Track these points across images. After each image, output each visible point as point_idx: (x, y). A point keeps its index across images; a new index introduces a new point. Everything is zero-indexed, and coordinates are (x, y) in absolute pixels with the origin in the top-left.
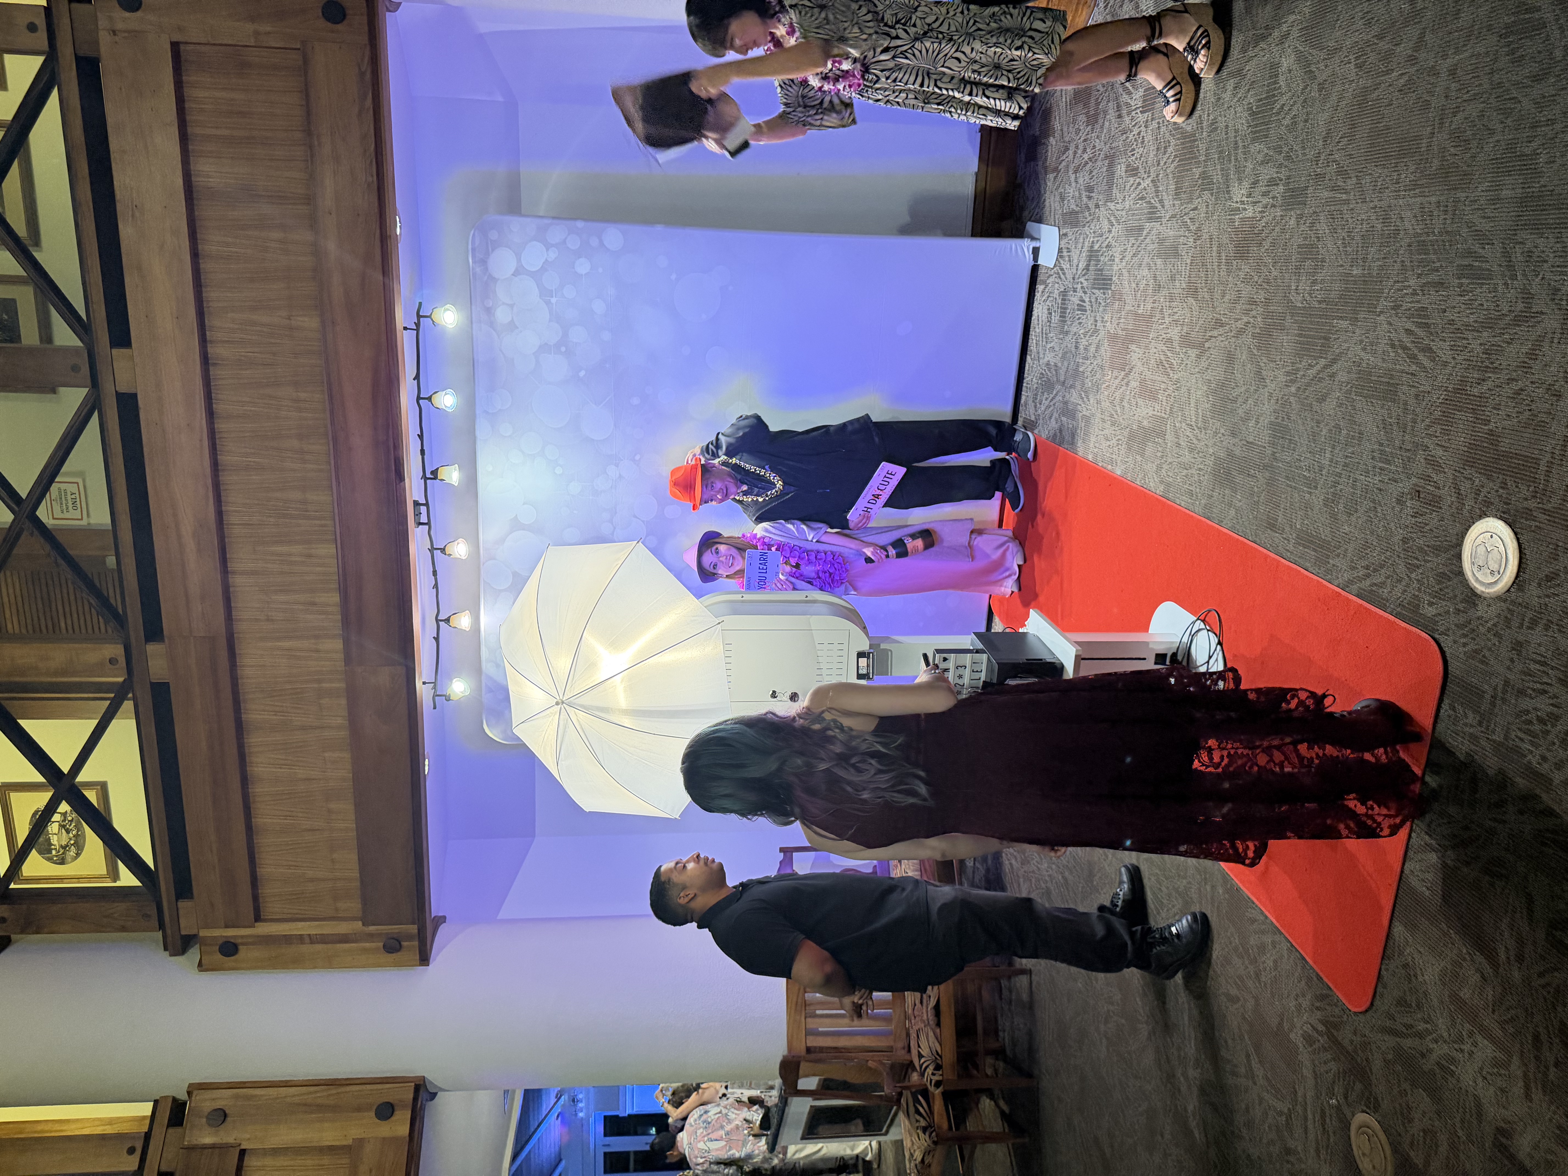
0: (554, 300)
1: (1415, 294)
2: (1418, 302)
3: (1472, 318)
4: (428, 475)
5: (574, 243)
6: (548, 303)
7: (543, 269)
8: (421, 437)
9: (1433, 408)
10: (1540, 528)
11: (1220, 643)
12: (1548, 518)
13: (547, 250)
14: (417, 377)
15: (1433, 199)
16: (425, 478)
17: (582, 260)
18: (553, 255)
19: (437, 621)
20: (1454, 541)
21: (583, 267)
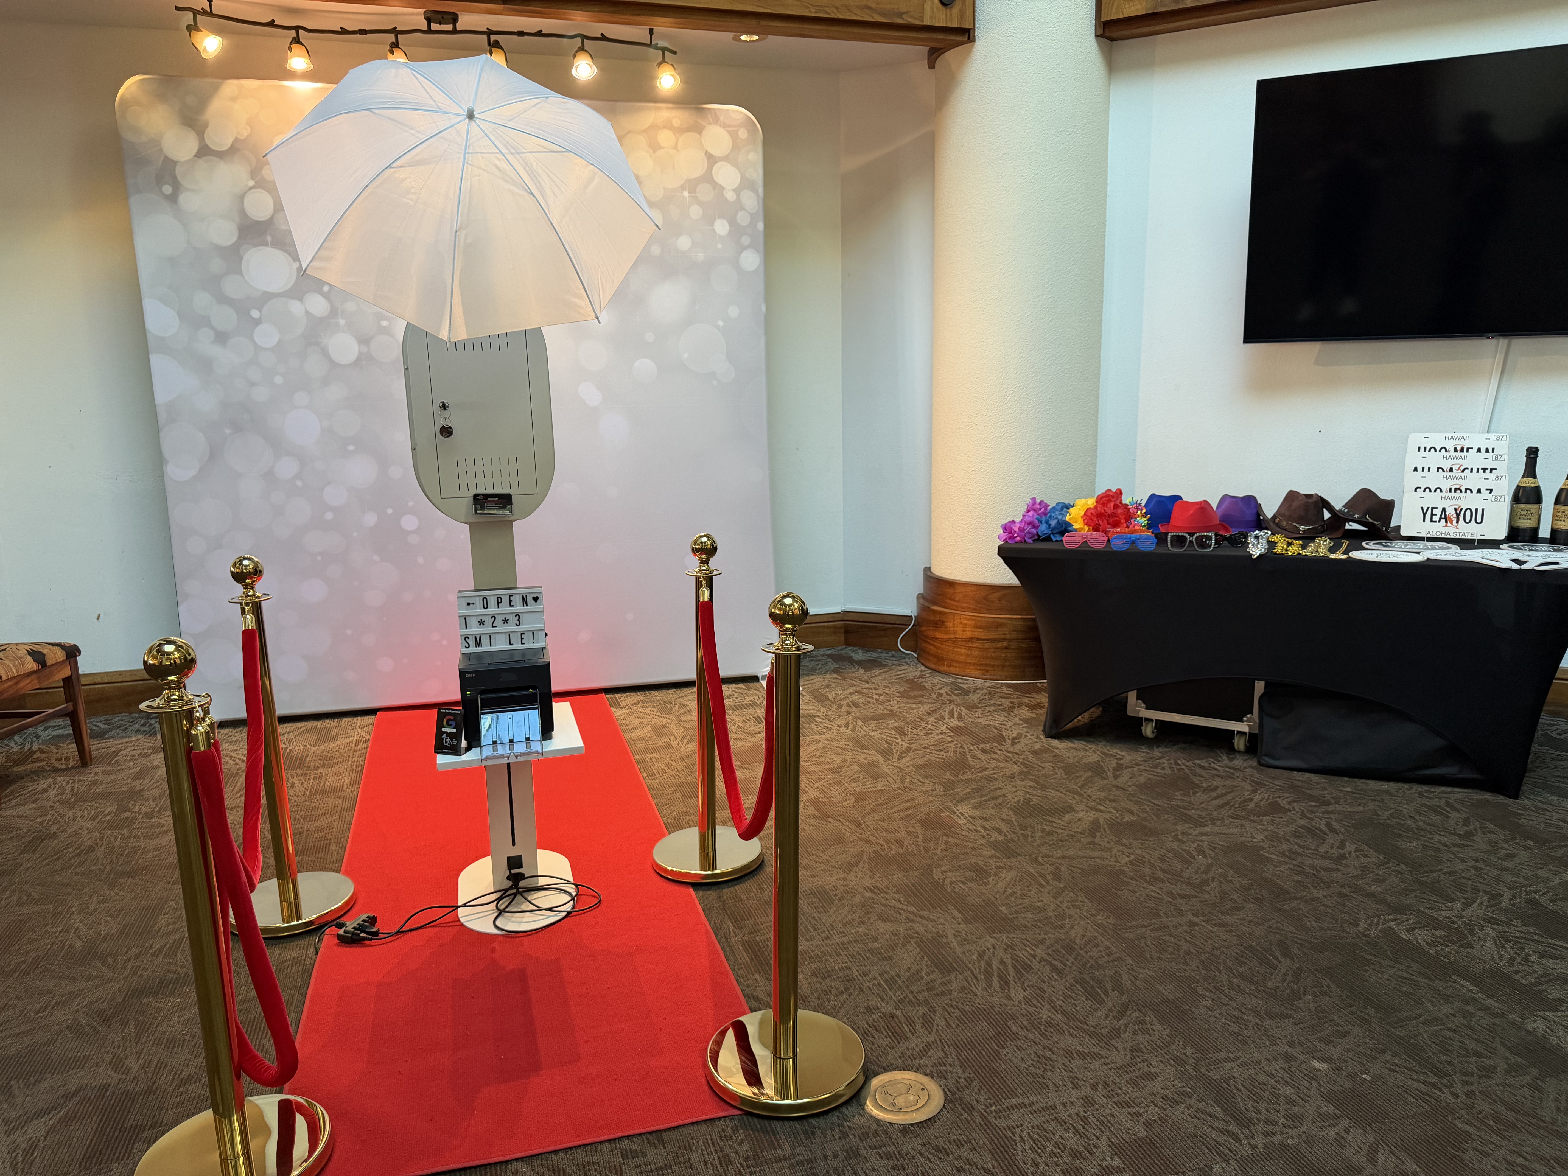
0: (686, 194)
1: (1034, 956)
2: (1031, 962)
3: (1060, 1003)
4: (493, 38)
5: (743, 219)
6: (683, 188)
7: (715, 185)
8: (539, 34)
9: (968, 1003)
10: (968, 1122)
11: (569, 913)
12: (982, 1123)
13: (734, 190)
14: (603, 38)
15: (1107, 943)
16: (489, 33)
17: (727, 227)
18: (730, 196)
19: (297, 28)
20: (885, 1065)
21: (722, 227)
